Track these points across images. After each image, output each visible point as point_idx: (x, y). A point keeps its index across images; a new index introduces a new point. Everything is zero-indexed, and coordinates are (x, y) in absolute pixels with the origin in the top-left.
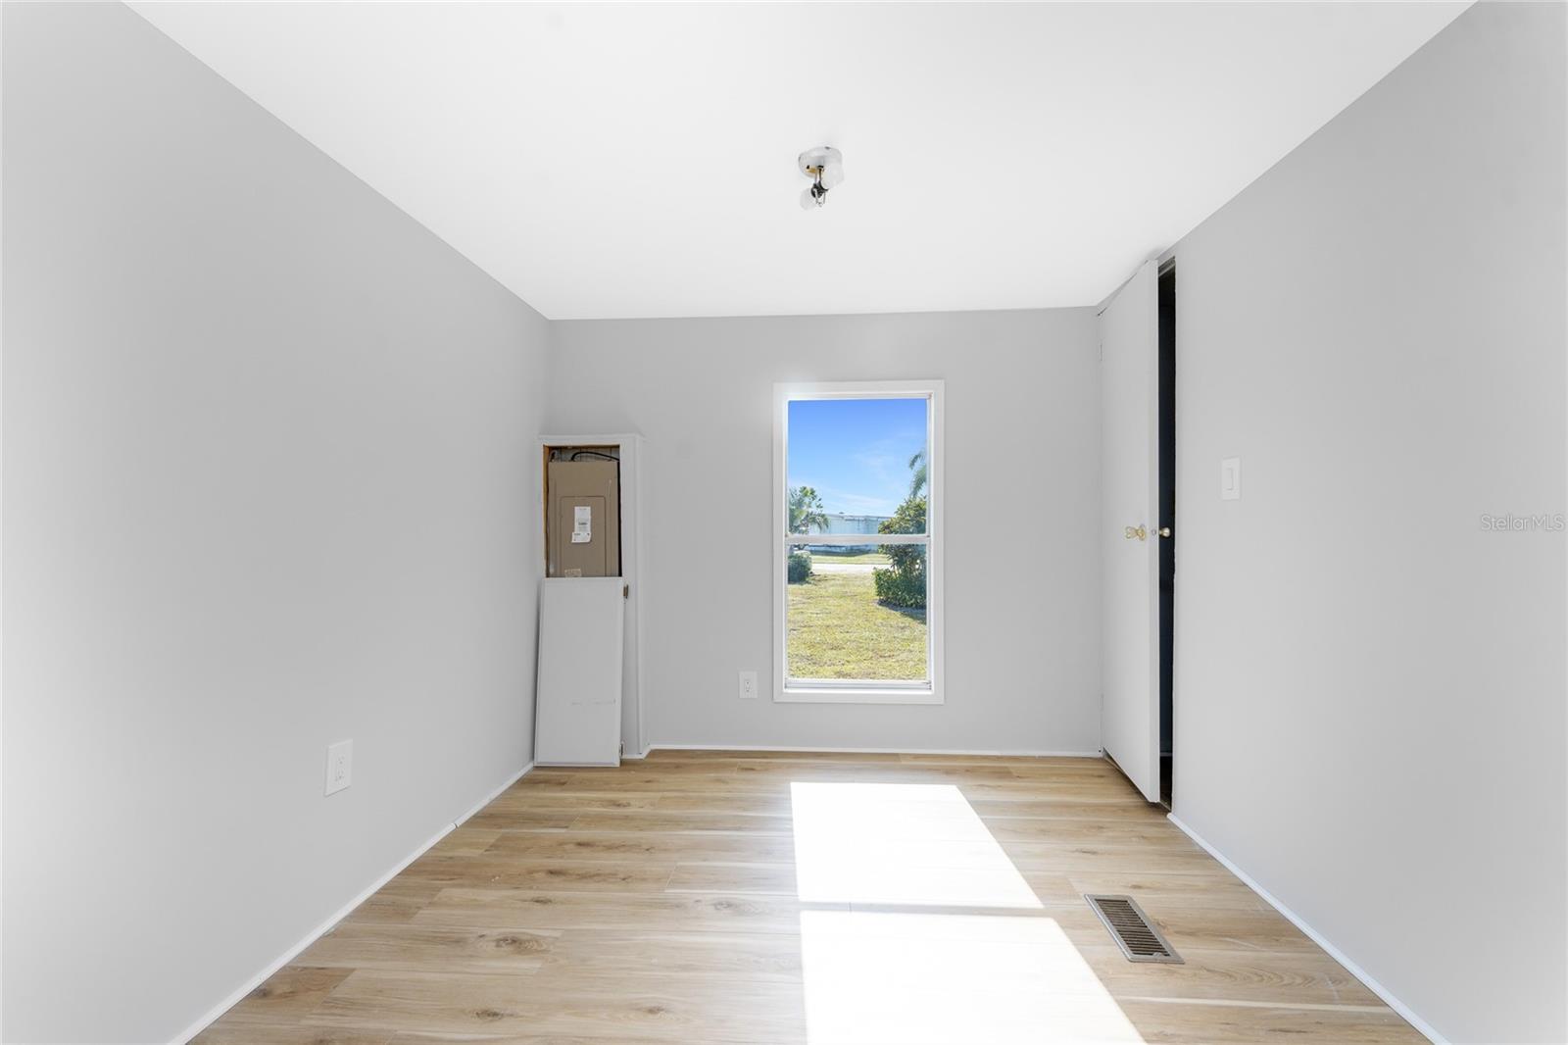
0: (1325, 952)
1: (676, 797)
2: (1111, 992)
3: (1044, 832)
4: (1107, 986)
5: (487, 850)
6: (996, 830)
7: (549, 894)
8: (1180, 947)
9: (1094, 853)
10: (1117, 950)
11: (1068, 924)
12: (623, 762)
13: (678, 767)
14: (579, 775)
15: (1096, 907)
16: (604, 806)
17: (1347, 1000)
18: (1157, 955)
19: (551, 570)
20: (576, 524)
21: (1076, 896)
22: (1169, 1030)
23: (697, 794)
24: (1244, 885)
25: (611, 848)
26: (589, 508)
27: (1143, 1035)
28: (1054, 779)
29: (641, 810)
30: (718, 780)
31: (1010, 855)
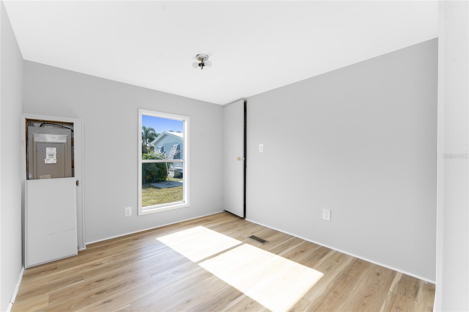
0: (283, 233)
1: (119, 255)
2: (266, 250)
3: (228, 229)
4: (264, 250)
5: (49, 303)
6: (219, 231)
7: (108, 298)
8: (267, 239)
9: (240, 230)
10: (260, 244)
11: (250, 243)
12: (79, 252)
13: (106, 247)
14: (59, 263)
15: (250, 238)
16: (90, 268)
17: (290, 238)
18: (266, 242)
19: (30, 176)
20: (47, 156)
21: (245, 238)
22: (277, 252)
23: (127, 251)
24: (265, 227)
25: (113, 277)
26: (55, 149)
27: (276, 254)
28: (219, 218)
29: (109, 263)
30: (129, 245)
31: (227, 236)
